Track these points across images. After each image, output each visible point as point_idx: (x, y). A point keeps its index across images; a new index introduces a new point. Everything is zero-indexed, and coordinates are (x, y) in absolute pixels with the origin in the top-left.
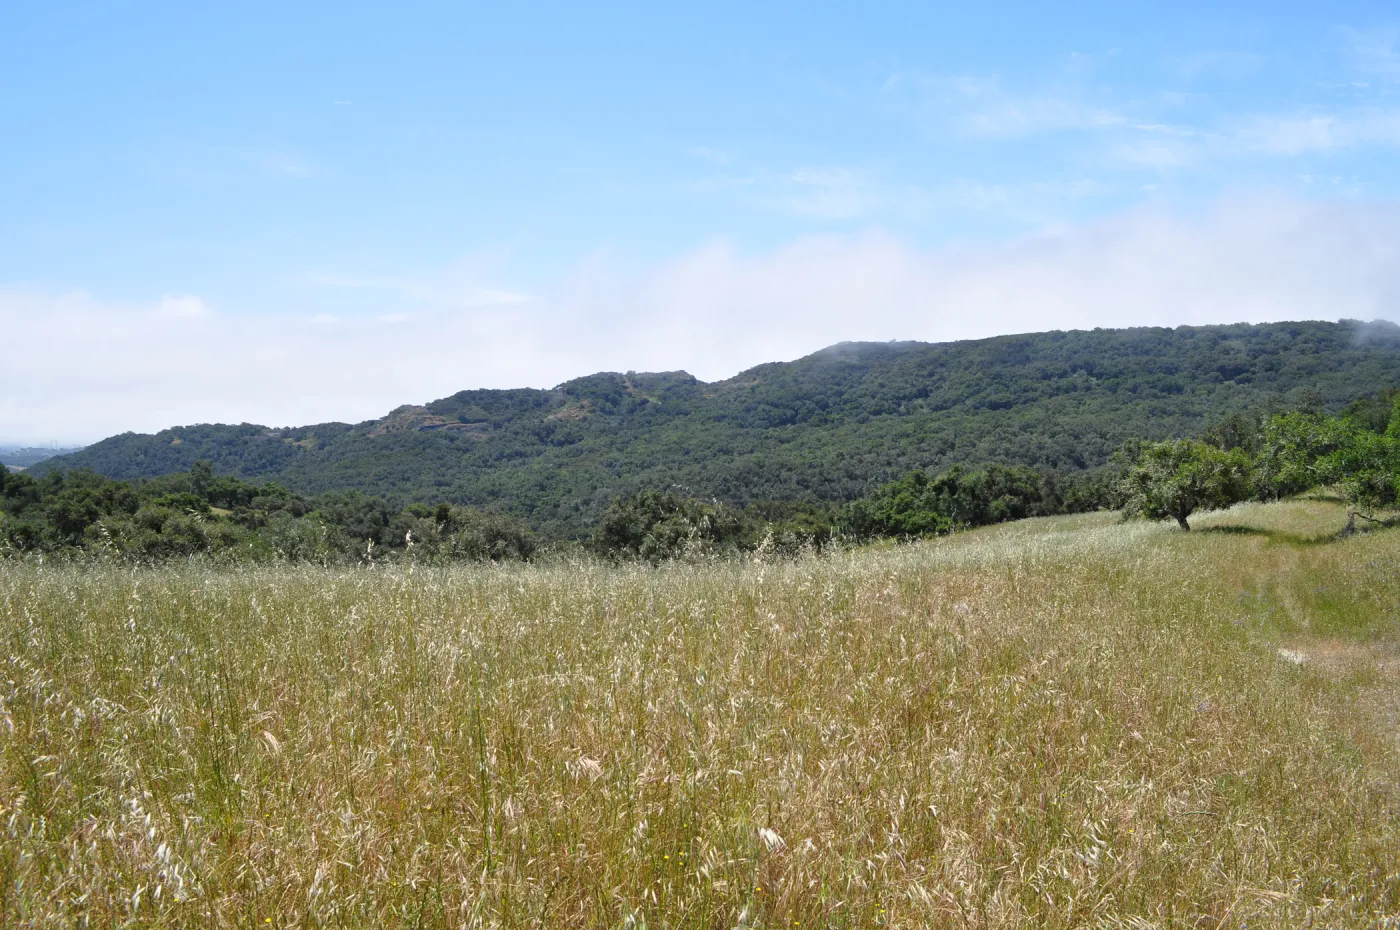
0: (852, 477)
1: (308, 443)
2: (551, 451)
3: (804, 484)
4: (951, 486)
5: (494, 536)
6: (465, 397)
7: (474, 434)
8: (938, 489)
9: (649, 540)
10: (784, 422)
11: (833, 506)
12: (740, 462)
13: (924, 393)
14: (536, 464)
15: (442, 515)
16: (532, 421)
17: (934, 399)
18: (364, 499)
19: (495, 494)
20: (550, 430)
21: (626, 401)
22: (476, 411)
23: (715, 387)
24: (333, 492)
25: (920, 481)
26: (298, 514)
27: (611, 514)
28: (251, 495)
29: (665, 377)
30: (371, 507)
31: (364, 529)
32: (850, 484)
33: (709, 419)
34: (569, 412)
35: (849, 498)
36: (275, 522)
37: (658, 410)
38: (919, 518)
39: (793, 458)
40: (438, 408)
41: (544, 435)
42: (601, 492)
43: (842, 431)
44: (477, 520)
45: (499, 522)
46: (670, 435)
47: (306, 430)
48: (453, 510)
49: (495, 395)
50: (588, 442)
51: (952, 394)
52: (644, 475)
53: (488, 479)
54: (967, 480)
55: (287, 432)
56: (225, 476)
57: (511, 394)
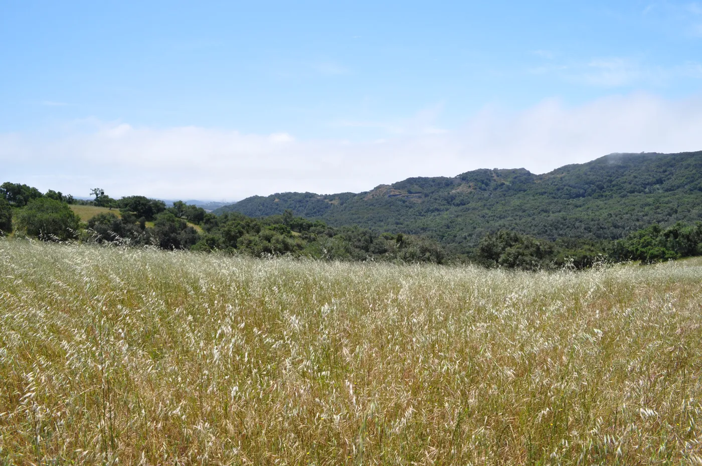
0: (616, 227)
1: (336, 202)
2: (453, 208)
3: (588, 229)
4: (675, 234)
5: (424, 250)
6: (411, 181)
7: (414, 199)
8: (667, 235)
9: (502, 257)
10: (578, 196)
11: (605, 243)
12: (552, 217)
13: (660, 182)
14: (445, 215)
15: (400, 239)
16: (444, 193)
17: (666, 184)
18: (362, 230)
19: (424, 229)
20: (453, 198)
21: (493, 184)
22: (416, 188)
23: (541, 177)
24: (347, 226)
25: (656, 230)
26: (331, 236)
27: (484, 242)
28: (310, 226)
29: (514, 171)
30: (365, 234)
31: (361, 244)
32: (615, 231)
33: (537, 194)
34: (463, 189)
35: (614, 238)
36: (321, 239)
37: (509, 188)
38: (656, 250)
39: (584, 216)
40: (398, 186)
41: (450, 200)
42: (478, 230)
43: (611, 202)
44: (416, 242)
45: (427, 244)
46: (515, 202)
47: (335, 196)
48: (405, 237)
49: (426, 180)
50: (472, 205)
51: (677, 182)
52: (501, 222)
53: (421, 222)
54: (685, 230)
55: (326, 197)
56: (300, 217)
57: (434, 180)
